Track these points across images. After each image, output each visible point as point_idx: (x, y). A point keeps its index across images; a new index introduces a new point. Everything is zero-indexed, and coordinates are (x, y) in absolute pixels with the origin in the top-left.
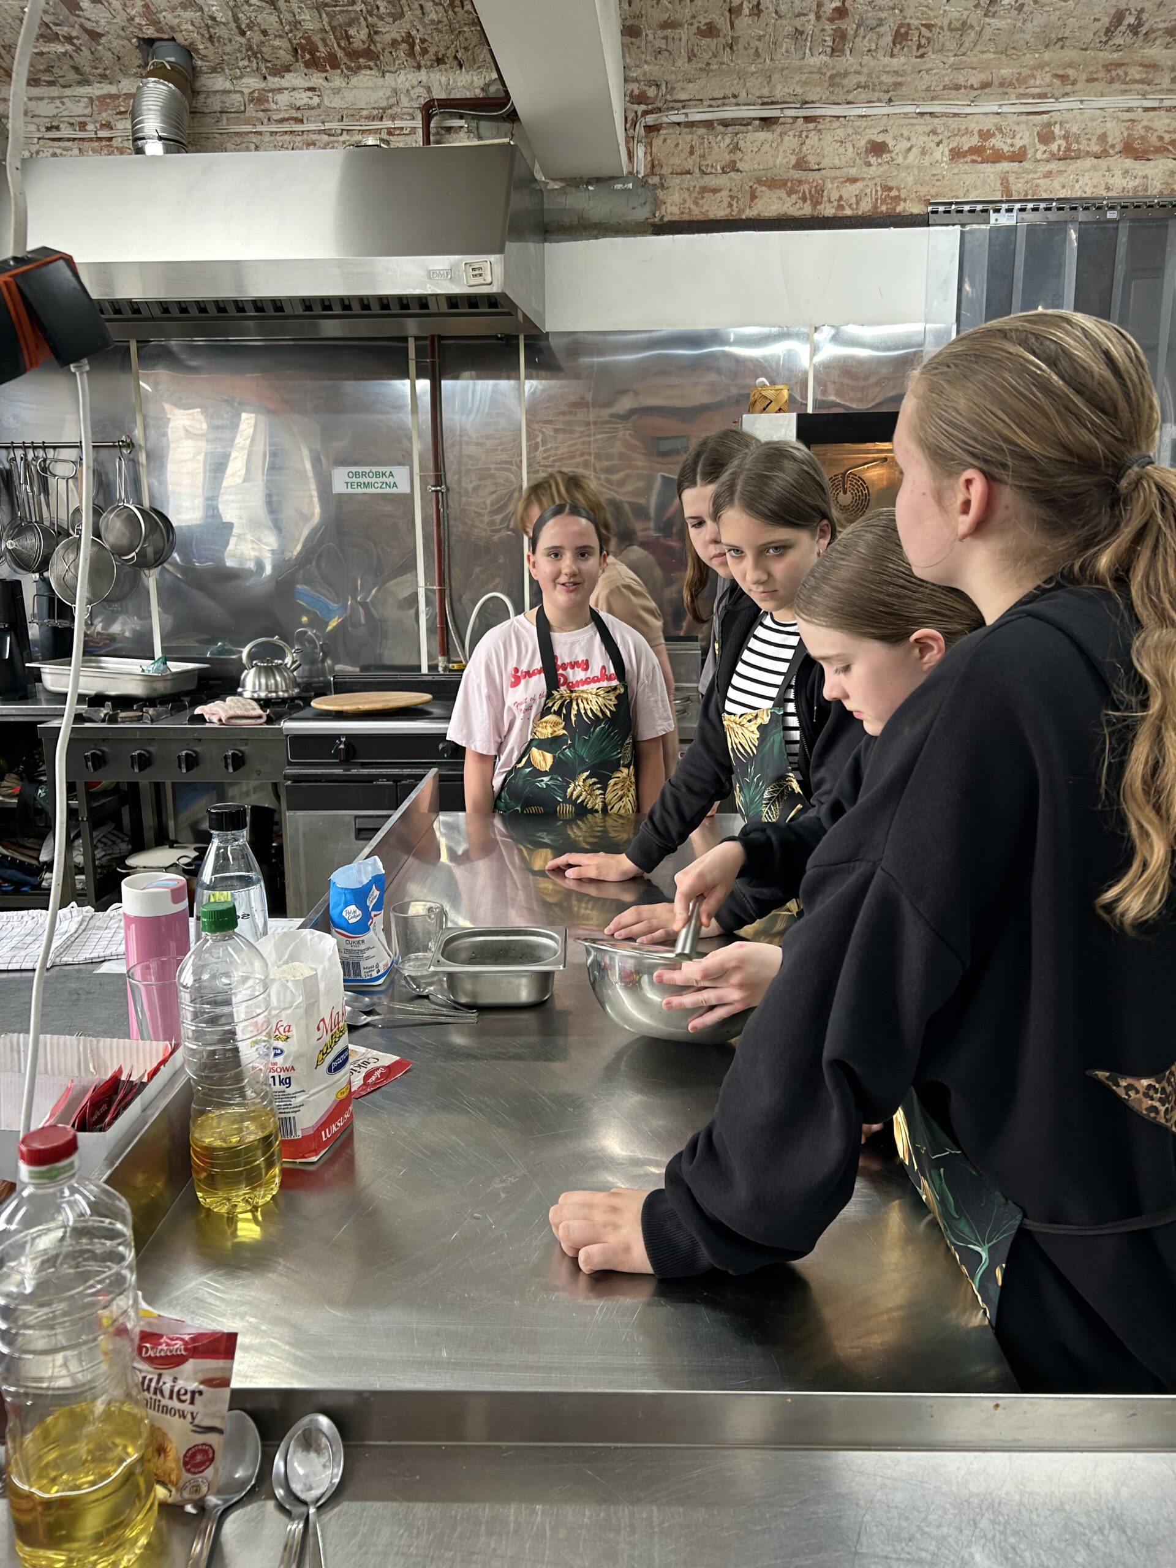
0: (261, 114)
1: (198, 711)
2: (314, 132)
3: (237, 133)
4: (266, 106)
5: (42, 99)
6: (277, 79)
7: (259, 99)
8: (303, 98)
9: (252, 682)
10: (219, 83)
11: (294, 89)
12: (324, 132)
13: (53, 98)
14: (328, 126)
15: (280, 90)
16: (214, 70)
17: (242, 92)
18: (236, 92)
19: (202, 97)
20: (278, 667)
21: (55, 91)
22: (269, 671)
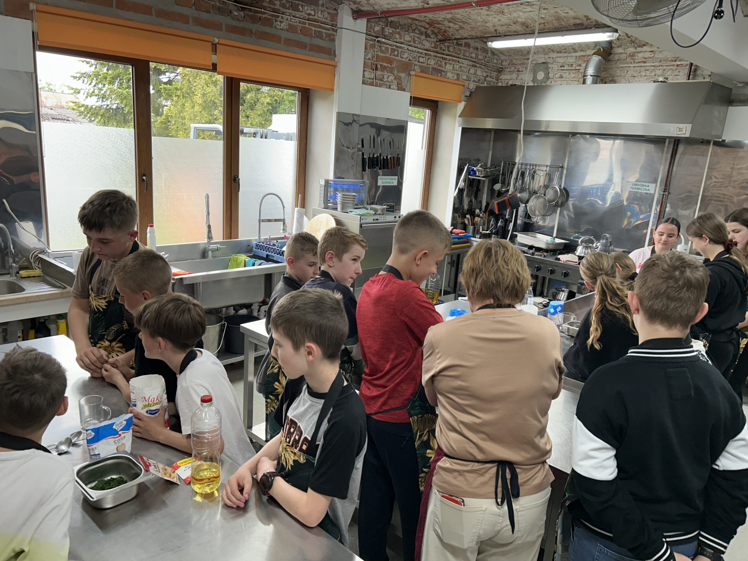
0: (632, 61)
1: (559, 257)
2: (649, 66)
3: (622, 67)
4: (634, 58)
5: (561, 57)
6: (640, 48)
7: (632, 55)
8: (648, 55)
9: (580, 251)
10: (620, 50)
11: (645, 52)
12: (653, 66)
13: (565, 57)
14: (655, 64)
15: (640, 52)
16: (618, 47)
17: (626, 53)
18: (624, 53)
19: (612, 55)
20: (590, 247)
21: (566, 55)
22: (587, 248)
